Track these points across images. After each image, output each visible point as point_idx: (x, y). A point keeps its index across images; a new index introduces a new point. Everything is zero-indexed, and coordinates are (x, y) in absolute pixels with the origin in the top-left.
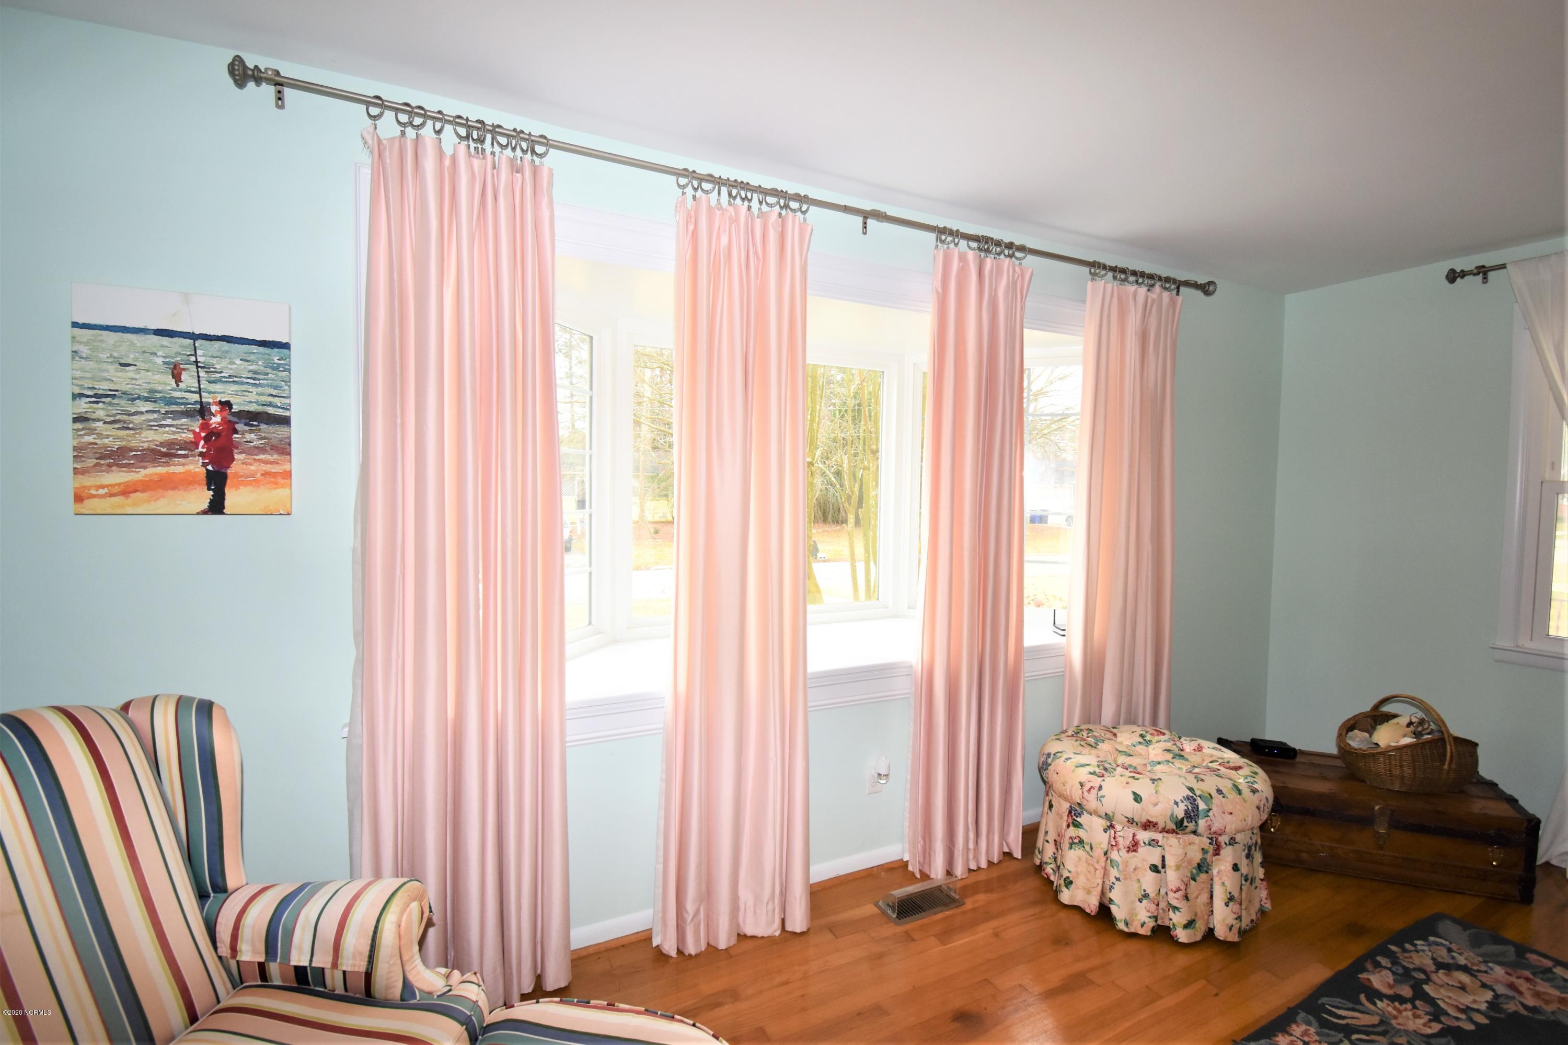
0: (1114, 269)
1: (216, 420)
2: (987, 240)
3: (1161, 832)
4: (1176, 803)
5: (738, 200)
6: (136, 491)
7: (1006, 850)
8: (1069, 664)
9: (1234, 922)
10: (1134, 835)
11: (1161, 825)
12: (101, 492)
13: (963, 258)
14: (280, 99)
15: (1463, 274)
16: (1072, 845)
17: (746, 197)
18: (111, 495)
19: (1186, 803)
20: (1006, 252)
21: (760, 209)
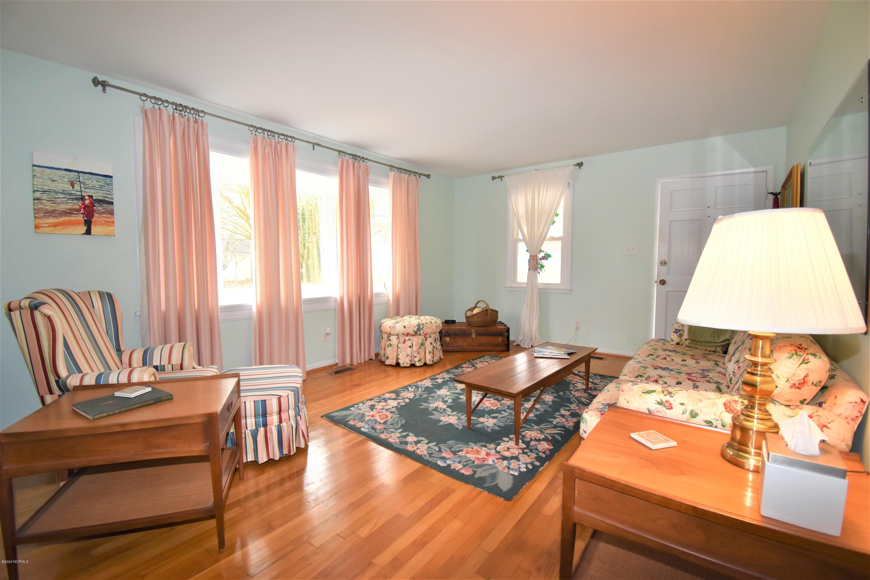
0: (397, 168)
1: (87, 202)
2: (356, 156)
3: (411, 336)
4: (415, 327)
5: (271, 137)
6: (59, 225)
7: (370, 358)
8: (389, 299)
9: (431, 358)
10: (404, 338)
11: (411, 334)
12: (46, 225)
13: (347, 161)
14: (104, 89)
15: (496, 178)
16: (388, 346)
17: (273, 135)
18: (49, 227)
19: (417, 326)
20: (362, 160)
21: (278, 140)
